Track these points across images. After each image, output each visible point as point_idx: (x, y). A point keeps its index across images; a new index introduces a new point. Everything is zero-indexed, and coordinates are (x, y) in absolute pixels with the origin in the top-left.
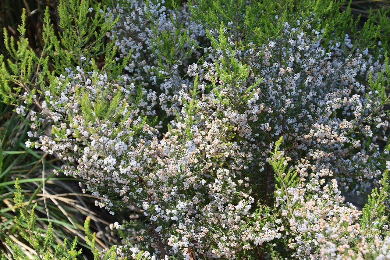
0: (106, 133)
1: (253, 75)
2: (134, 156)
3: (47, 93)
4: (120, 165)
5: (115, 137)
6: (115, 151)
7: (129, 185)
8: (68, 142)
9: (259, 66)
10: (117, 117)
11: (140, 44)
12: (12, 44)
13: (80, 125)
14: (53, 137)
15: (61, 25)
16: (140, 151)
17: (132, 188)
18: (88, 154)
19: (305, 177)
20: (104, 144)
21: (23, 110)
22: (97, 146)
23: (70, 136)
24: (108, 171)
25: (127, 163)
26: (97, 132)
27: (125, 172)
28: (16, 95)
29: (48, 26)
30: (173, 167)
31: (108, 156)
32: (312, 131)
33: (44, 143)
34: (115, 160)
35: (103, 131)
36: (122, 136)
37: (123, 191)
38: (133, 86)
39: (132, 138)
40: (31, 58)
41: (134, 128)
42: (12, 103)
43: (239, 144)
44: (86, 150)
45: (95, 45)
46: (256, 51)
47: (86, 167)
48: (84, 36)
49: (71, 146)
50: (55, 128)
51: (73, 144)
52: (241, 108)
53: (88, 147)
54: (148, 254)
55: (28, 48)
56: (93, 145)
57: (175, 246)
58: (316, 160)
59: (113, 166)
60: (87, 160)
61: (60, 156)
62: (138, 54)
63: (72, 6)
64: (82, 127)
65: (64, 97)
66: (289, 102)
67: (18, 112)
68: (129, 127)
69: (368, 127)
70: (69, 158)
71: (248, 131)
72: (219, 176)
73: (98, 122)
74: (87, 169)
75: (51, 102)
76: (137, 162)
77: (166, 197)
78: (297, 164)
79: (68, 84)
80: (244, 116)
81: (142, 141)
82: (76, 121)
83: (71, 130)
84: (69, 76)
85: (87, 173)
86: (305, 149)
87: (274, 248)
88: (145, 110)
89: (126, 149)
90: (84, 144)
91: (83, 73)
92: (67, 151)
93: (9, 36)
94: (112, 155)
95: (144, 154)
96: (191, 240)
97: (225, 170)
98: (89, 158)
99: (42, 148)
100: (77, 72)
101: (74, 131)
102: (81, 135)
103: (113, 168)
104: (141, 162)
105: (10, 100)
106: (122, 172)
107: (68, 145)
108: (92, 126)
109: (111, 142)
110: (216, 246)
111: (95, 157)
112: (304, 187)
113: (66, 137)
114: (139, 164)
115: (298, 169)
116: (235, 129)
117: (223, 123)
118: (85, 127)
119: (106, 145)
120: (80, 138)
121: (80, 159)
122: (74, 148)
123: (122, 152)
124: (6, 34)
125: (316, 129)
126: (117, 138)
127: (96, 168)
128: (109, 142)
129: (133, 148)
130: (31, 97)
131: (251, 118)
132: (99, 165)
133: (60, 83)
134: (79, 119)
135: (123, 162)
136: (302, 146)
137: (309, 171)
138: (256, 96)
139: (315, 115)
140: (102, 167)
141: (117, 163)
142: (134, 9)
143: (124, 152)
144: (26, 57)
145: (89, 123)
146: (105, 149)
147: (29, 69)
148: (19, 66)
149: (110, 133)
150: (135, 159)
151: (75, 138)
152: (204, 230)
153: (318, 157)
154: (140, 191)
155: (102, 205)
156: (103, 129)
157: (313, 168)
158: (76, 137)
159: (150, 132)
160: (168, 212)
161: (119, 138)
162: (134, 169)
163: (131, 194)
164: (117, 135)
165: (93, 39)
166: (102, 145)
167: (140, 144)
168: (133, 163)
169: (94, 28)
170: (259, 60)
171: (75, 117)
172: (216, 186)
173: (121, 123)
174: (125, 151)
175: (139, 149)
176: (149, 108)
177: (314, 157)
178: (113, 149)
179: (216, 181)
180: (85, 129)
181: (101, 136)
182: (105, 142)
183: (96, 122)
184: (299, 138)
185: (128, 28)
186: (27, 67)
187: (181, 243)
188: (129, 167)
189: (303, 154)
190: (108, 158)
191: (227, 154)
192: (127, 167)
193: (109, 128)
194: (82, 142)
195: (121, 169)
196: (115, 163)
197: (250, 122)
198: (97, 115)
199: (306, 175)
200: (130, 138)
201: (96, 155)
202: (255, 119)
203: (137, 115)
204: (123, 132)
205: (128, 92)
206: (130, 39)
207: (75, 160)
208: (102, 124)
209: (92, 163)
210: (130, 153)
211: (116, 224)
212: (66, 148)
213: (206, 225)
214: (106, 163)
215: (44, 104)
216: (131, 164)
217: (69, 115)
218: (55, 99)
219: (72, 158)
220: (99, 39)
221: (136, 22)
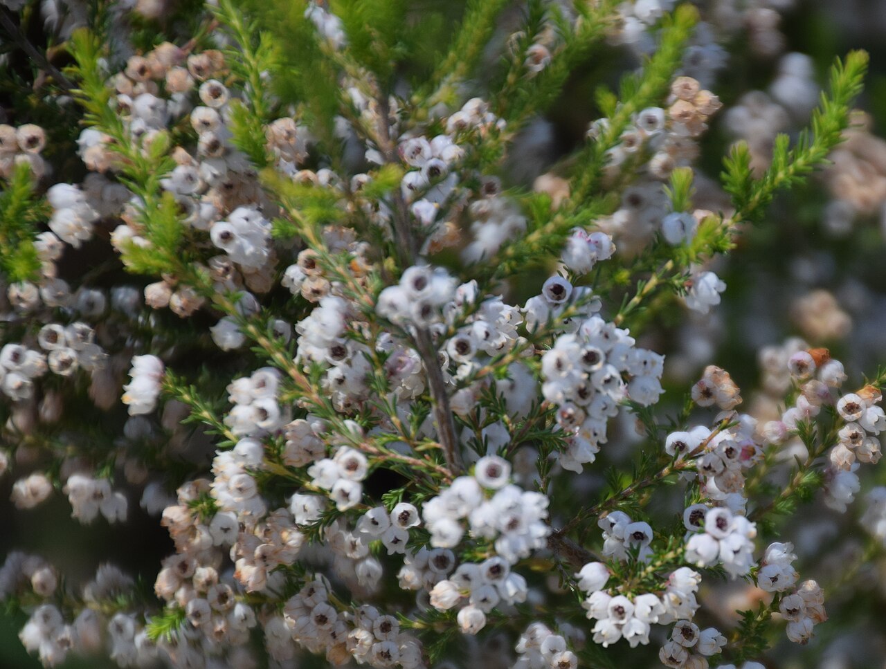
0: (448, 227)
2: (735, 466)
4: (585, 559)
5: (542, 273)
6: (540, 412)
8: (65, 321)
10: (562, 71)
13: (187, 140)
16: (791, 417)
18: (269, 443)
20: (429, 345)
22: (361, 364)
23: (90, 260)
24: (470, 618)
25: (660, 544)
26: (360, 226)
27: (636, 629)
31: (464, 470)
34: (534, 504)
35: (425, 210)
36: (615, 262)
39: (709, 286)
41: (736, 173)
44: (252, 399)
47: (247, 572)
49: (94, 359)
51: (118, 339)
53: (270, 375)
56: (321, 355)
59: (521, 567)
60: (260, 508)
64: (208, 171)
68: (683, 174)
70: (76, 482)
73: (370, 116)
74: (258, 601)
76: (765, 536)
82: (146, 101)
83: (95, 200)
85: (257, 638)
89: (650, 390)
90: (227, 336)
92: (48, 410)
94: (508, 454)
95: (839, 454)
98: (277, 488)
101: (134, 206)
102: (198, 248)
103: (514, 588)
104: (810, 536)
106: (605, 630)
107: (68, 350)
108: (312, 162)
109: (500, 322)
111: (340, 477)
113: (48, 270)
114: (777, 552)
118: (240, 163)
119: (450, 349)
120: (193, 282)
121: (185, 493)
122: (125, 377)
123: (614, 427)
126: (560, 277)
127: (344, 594)
128: (479, 328)
129: (727, 387)
132: (381, 554)
134: (177, 78)
135: (617, 530)
140: (409, 575)
141: (552, 539)
143: (633, 431)
145: (281, 126)
146: (444, 393)
149: (488, 237)
150: (739, 499)
151: (142, 280)
156: (420, 193)
158: (153, 263)
161: (579, 279)
162: (739, 602)
164: (557, 248)
166: (413, 355)
167: (795, 352)
168: (724, 538)
171: (135, 63)
173: (600, 128)
174: (642, 413)
175: (787, 398)
178: (520, 399)
180: (234, 193)
181: (404, 264)
182: (437, 326)
183: (353, 113)
188: (684, 580)
190: (464, 486)
192: (657, 584)
193: (485, 177)
194: (207, 317)
195: (599, 602)
196: (540, 531)
198: (359, 45)
200: (692, 283)
201: (345, 454)
203: (768, 41)
204: (620, 218)
207: (135, 508)
208: (410, 142)
209: (310, 532)
210: (696, 435)
212: (44, 382)
214: (445, 535)
216: (700, 545)
217: (77, 37)
219: (103, 484)
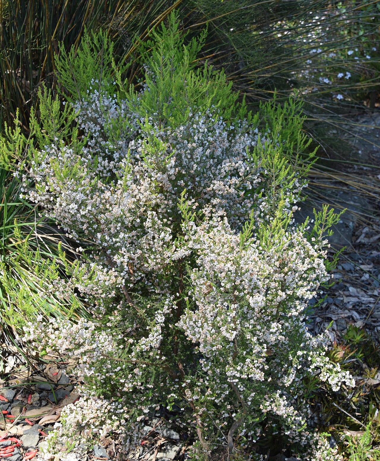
0: (71, 188)
1: (171, 148)
2: (90, 203)
3: (33, 163)
4: (80, 209)
6: (77, 200)
7: (88, 222)
8: (47, 195)
9: (175, 142)
11: (98, 126)
12: (10, 131)
13: (54, 183)
14: (37, 192)
15: (42, 118)
16: (94, 200)
17: (90, 225)
18: (60, 202)
19: (209, 217)
21: (17, 174)
22: (66, 197)
23: (48, 191)
25: (85, 208)
27: (84, 214)
28: (13, 164)
29: (33, 118)
30: (116, 211)
31: (72, 204)
32: (212, 185)
33: (31, 195)
34: (77, 206)
35: (69, 187)
37: (85, 227)
38: (90, 157)
39: (88, 192)
40: (22, 140)
42: (10, 170)
43: (164, 195)
44: (58, 199)
45: (64, 130)
46: (172, 133)
47: (59, 211)
48: (57, 124)
49: (49, 197)
50: (38, 185)
51: (51, 196)
52: (164, 171)
53: (60, 198)
54: (102, 267)
55: (20, 134)
56: (63, 197)
57: (118, 262)
58: (216, 205)
59: (76, 210)
60: (60, 207)
61: (42, 204)
62: (97, 134)
63: (49, 105)
64: (56, 185)
65: (44, 165)
66: (195, 166)
67: (15, 176)
69: (249, 183)
70: (48, 206)
71: (169, 186)
72: (150, 217)
73: (65, 181)
74: (60, 213)
75: (35, 169)
76: (92, 207)
77: (112, 231)
78: (204, 208)
79: (47, 156)
80: (165, 176)
81: (98, 194)
82: (52, 181)
83: (49, 187)
84: (47, 151)
85: (60, 215)
86: (209, 198)
87: (189, 264)
88: (102, 172)
89: (84, 198)
90: (57, 196)
91: (56, 149)
92: (46, 201)
93: (8, 127)
94: (75, 203)
95: (97, 202)
96: (130, 258)
97: (153, 212)
98: (61, 205)
99: (30, 199)
100: (52, 148)
101: (51, 188)
102: (55, 190)
105: (9, 168)
106: (82, 214)
107: (47, 197)
109: (74, 194)
110: (147, 262)
111: (64, 204)
112: (208, 223)
113: (46, 192)
114: (93, 209)
115: (204, 212)
116: (161, 185)
117: (151, 180)
118: (58, 184)
119: (71, 196)
120: (55, 192)
121: (55, 206)
122: (51, 198)
123: (82, 201)
124: (6, 125)
125: (214, 184)
126: (78, 191)
127: (66, 212)
129: (90, 198)
130: (22, 165)
131: (171, 177)
132: (68, 209)
133: (41, 156)
134: (54, 179)
135: (83, 207)
136: (206, 196)
137: (211, 212)
138: (173, 162)
139: (214, 175)
140: (69, 211)
141: (78, 208)
142: (94, 101)
144: (19, 140)
145: (60, 182)
146: (71, 199)
147: (21, 147)
148: (14, 145)
149: (75, 189)
150: (90, 205)
152: (139, 251)
153: (217, 203)
154: (95, 226)
155: (71, 236)
157: (214, 210)
158: (52, 191)
159: (103, 188)
160: (114, 240)
163: (90, 229)
164: (78, 189)
165: (63, 126)
166: (69, 196)
168: (89, 208)
169: (64, 118)
170: (176, 138)
171: (51, 178)
172: (148, 224)
176: (105, 171)
177: (214, 203)
179: (148, 220)
180: (58, 186)
181: (68, 190)
182: (70, 194)
184: (204, 191)
185: (90, 115)
186: (20, 146)
187: (122, 260)
188: (87, 210)
189: (208, 201)
191: (154, 202)
192: (85, 211)
194: (56, 194)
195: (81, 212)
197: (170, 180)
198: (64, 177)
199: (210, 215)
200: (86, 191)
202: (174, 178)
205: (87, 161)
206: (92, 123)
207: (52, 207)
209: (63, 208)
210: (88, 201)
211: (80, 248)
212: (46, 199)
213: (141, 249)
214: (71, 208)
215: (31, 170)
217: (47, 177)
218: (38, 167)
219: (50, 205)
220: (67, 126)
221: (96, 111)
